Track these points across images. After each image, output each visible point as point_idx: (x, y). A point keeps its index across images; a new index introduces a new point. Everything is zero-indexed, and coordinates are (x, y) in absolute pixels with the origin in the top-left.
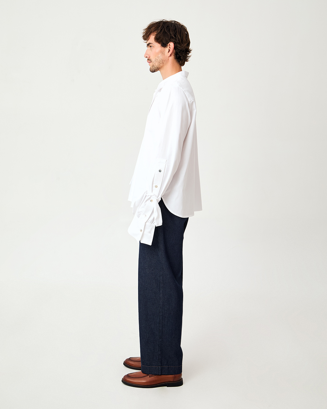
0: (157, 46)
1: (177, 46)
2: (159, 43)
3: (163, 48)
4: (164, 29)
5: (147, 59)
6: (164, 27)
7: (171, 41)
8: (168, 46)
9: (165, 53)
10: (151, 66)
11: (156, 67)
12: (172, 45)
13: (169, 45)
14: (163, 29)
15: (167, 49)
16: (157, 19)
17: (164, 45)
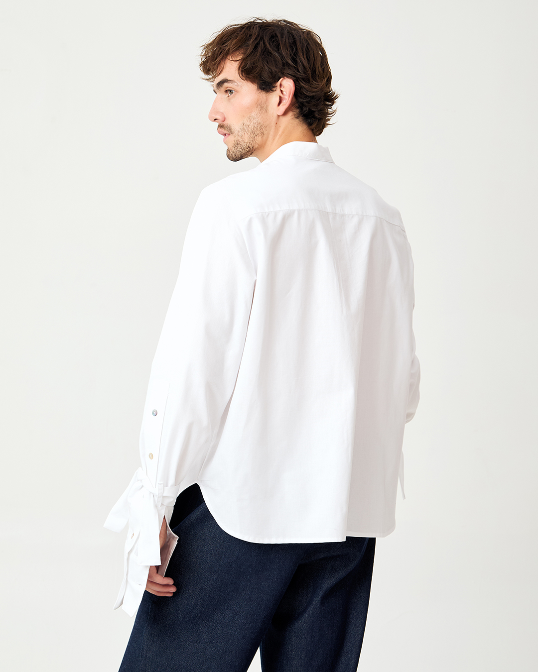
0: (248, 91)
1: (301, 87)
2: (253, 81)
3: (263, 95)
4: (264, 43)
5: (216, 124)
6: (262, 38)
7: (284, 75)
8: (278, 89)
9: (270, 108)
10: (231, 145)
11: (244, 145)
12: (287, 85)
13: (281, 85)
14: (262, 43)
15: (274, 97)
16: (241, 18)
17: (266, 85)
